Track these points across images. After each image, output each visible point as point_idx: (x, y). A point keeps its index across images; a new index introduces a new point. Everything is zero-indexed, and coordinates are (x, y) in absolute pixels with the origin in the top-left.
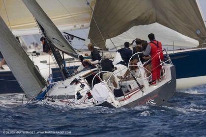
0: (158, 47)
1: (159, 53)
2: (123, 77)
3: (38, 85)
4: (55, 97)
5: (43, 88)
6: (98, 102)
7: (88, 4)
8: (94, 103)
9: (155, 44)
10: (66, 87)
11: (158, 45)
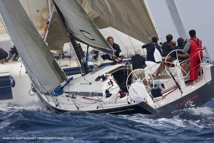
0: (198, 44)
1: (199, 52)
2: (155, 75)
3: (57, 79)
4: (77, 93)
5: (62, 82)
6: (134, 102)
7: (38, 11)
8: (129, 103)
9: (196, 41)
10: (90, 84)
11: (198, 43)
